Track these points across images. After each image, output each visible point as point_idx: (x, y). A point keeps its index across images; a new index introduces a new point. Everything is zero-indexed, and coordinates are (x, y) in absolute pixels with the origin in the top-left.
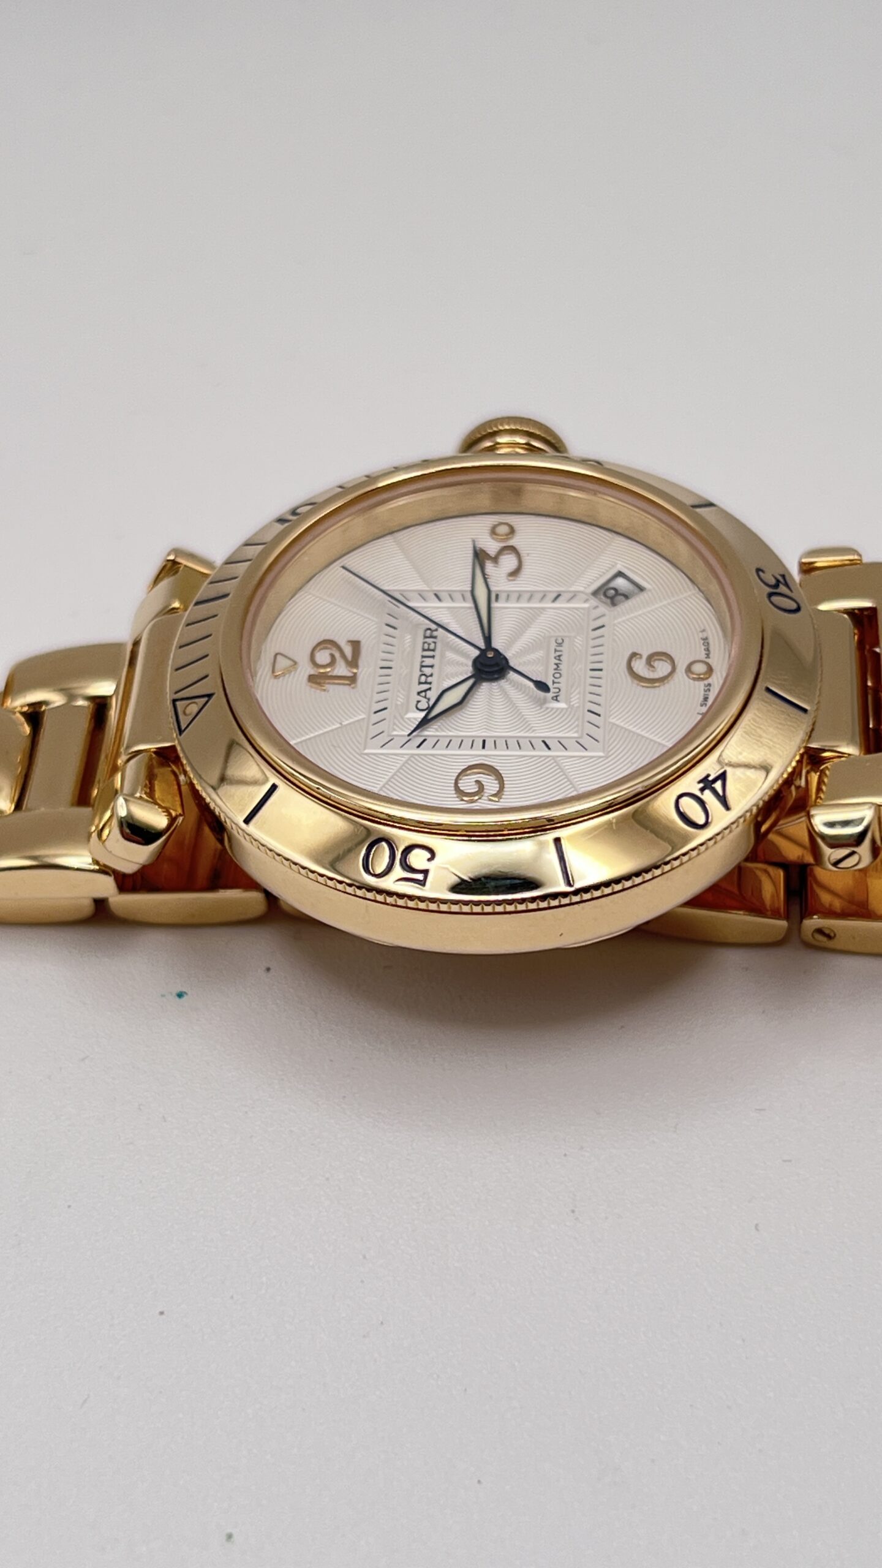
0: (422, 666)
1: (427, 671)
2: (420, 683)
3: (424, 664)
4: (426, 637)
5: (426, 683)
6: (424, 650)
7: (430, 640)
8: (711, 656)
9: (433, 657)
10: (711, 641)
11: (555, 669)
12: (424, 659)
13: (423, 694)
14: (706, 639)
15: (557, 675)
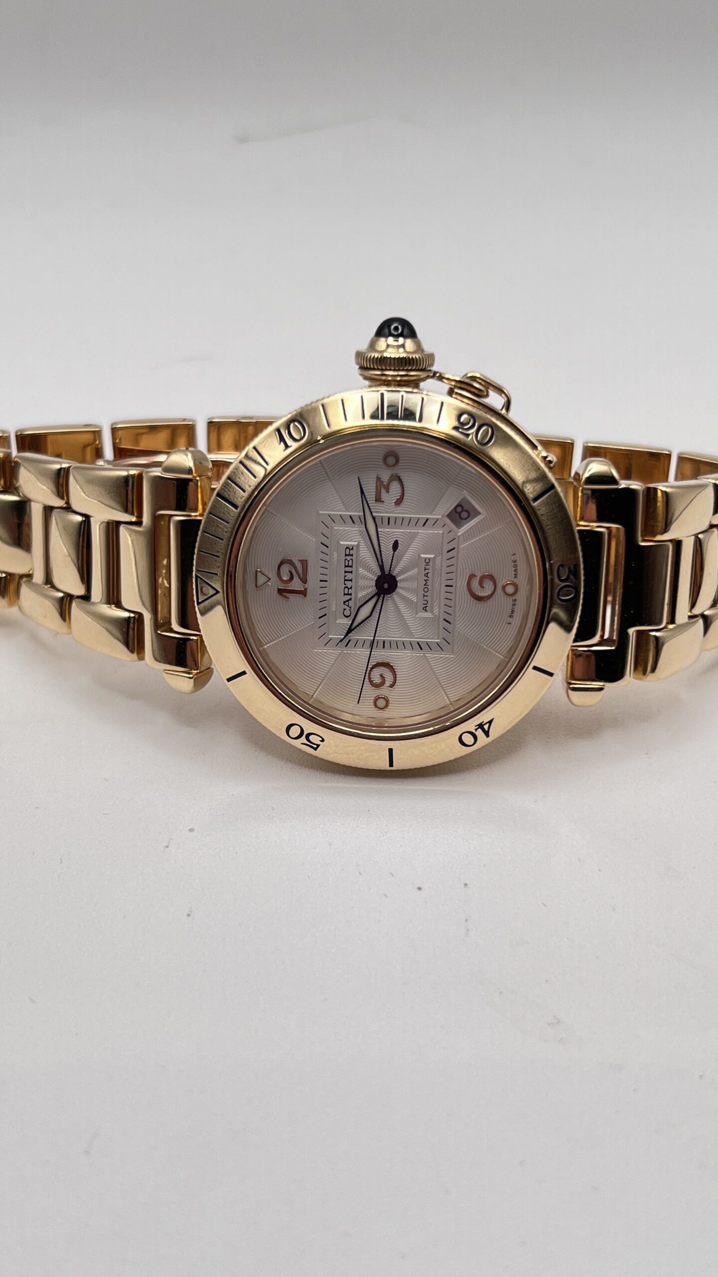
0: (345, 580)
1: (349, 584)
2: (345, 594)
3: (346, 578)
4: (346, 555)
5: (348, 594)
6: (346, 566)
7: (349, 558)
8: (518, 576)
9: (351, 572)
10: (518, 563)
11: (425, 585)
12: (346, 574)
13: (347, 603)
14: (515, 562)
15: (426, 590)
